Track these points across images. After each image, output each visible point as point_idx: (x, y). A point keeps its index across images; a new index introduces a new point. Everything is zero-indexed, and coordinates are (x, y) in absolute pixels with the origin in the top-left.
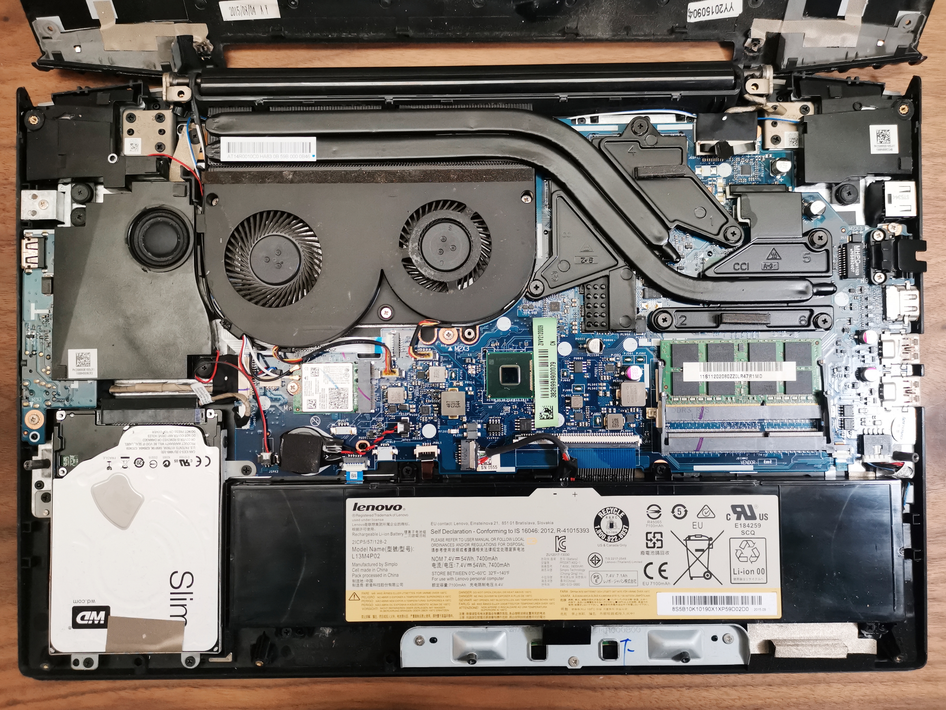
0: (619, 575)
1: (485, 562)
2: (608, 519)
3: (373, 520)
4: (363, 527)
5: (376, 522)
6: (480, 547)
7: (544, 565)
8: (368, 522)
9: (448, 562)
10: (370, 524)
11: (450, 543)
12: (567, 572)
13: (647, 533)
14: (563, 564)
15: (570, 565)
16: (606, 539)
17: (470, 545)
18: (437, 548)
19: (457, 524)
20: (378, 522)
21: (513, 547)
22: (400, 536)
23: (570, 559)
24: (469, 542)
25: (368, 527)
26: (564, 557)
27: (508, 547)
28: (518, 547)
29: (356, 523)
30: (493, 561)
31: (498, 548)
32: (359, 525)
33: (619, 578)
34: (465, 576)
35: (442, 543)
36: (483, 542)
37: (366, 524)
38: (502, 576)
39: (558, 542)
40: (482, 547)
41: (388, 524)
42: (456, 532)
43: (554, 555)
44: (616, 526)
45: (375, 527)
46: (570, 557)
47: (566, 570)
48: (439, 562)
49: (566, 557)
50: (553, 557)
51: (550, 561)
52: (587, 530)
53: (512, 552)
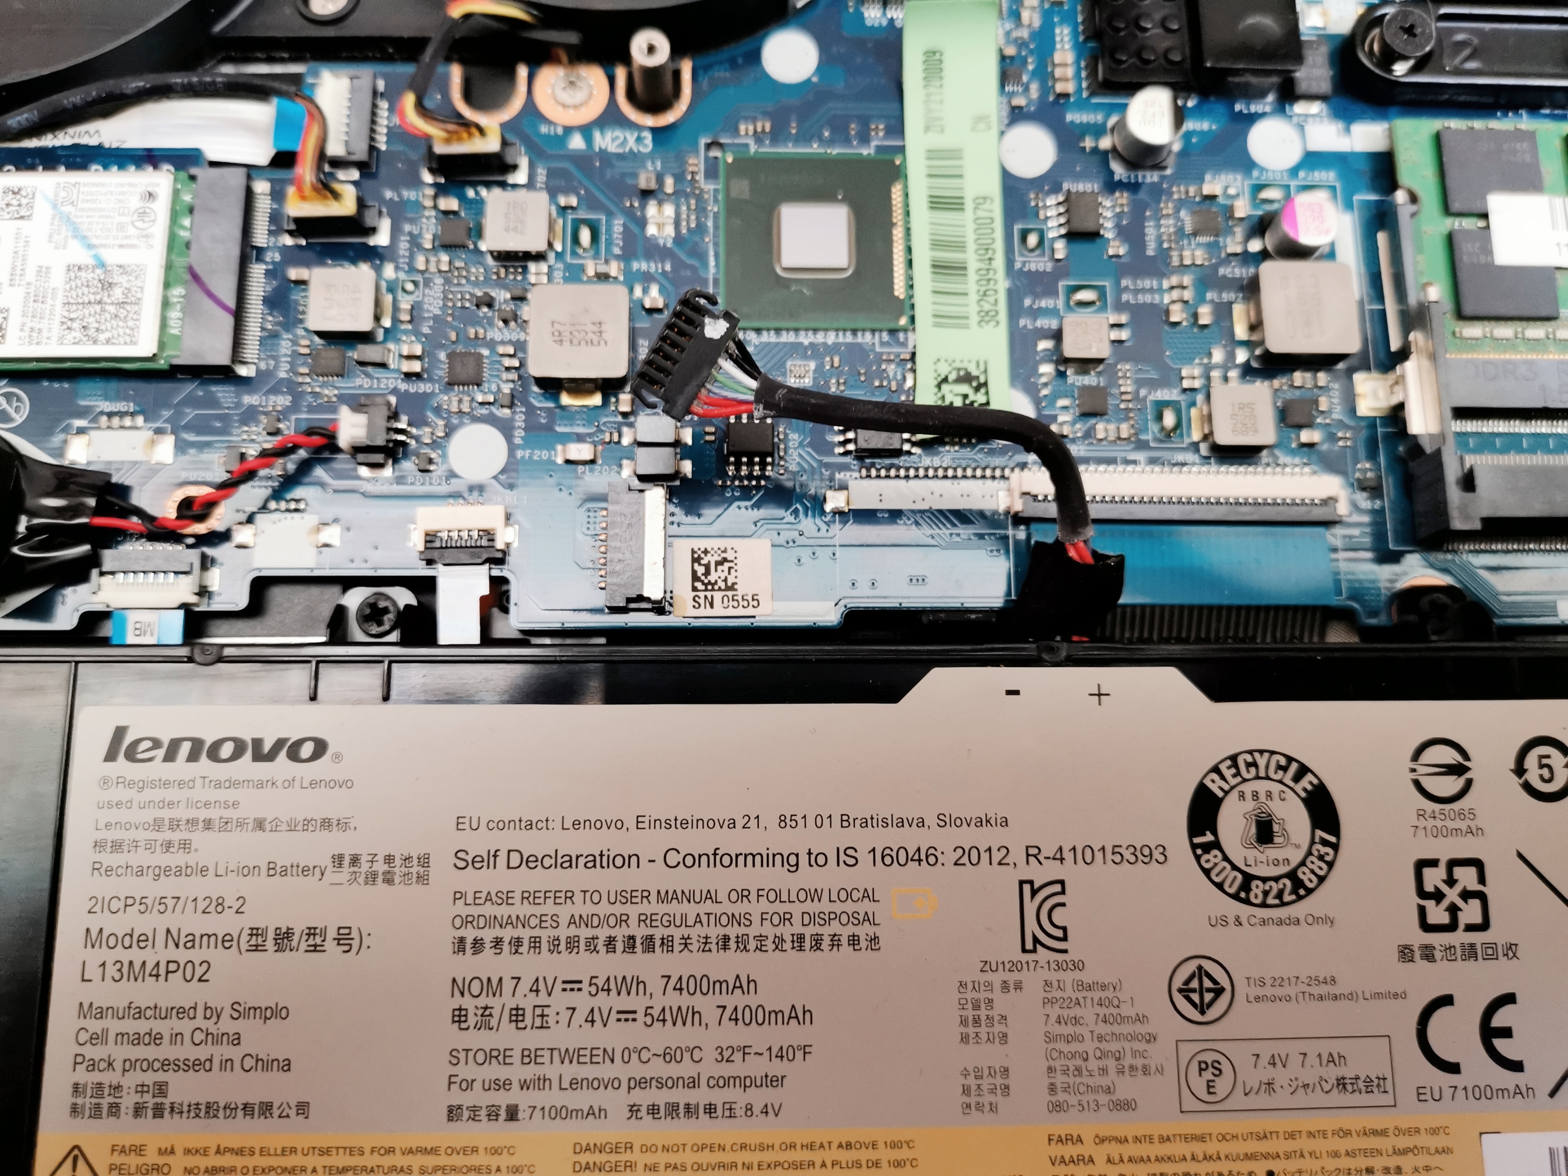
0: (1312, 1059)
1: (699, 1002)
2: (1249, 805)
3: (190, 804)
4: (142, 835)
5: (202, 814)
6: (678, 934)
7: (970, 1013)
8: (167, 814)
9: (528, 1002)
10: (174, 825)
11: (538, 910)
12: (1075, 1047)
13: (1421, 865)
14: (1055, 1011)
15: (1088, 1013)
16: (1243, 895)
17: (633, 921)
18: (480, 934)
19: (576, 824)
20: (214, 814)
21: (826, 931)
22: (312, 881)
23: (1090, 988)
24: (628, 909)
25: (168, 835)
26: (1061, 975)
27: (808, 931)
28: (850, 930)
29: (114, 815)
30: (738, 999)
31: (761, 938)
32: (127, 826)
33: (1310, 1075)
34: (606, 1071)
35: (503, 911)
36: (691, 910)
37: (157, 824)
38: (777, 1068)
39: (1030, 908)
40: (685, 931)
41: (260, 825)
42: (570, 862)
43: (1015, 966)
44: (1285, 834)
45: (198, 838)
46: (1087, 977)
47: (1069, 1039)
48: (482, 1001)
49: (1068, 977)
50: (1012, 978)
51: (997, 995)
52: (1157, 855)
53: (826, 954)
